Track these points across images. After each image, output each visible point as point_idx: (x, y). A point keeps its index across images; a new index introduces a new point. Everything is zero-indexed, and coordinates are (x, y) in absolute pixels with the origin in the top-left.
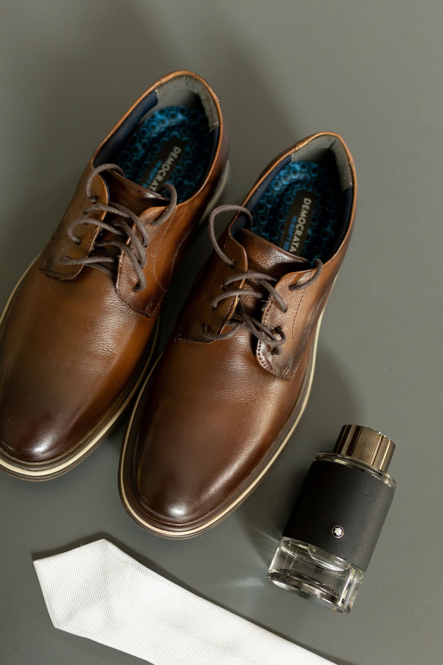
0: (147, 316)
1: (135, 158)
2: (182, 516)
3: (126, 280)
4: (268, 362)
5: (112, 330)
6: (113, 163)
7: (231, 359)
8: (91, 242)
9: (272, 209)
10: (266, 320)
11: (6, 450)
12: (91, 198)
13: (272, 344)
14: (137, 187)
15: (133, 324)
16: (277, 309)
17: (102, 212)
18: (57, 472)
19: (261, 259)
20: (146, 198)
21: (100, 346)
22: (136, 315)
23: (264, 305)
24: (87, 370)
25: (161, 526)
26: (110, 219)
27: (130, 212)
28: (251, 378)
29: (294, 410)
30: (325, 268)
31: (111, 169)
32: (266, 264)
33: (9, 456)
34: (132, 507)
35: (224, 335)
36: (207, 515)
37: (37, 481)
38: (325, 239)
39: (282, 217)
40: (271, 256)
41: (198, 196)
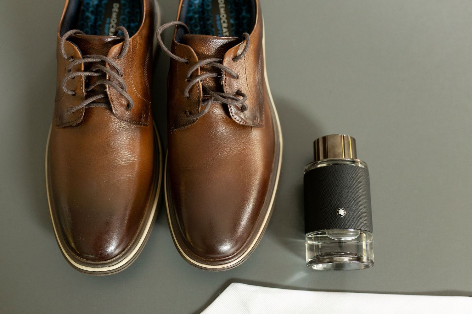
0: (144, 125)
1: (90, 24)
2: (230, 249)
3: (118, 105)
4: (242, 119)
5: (125, 145)
6: (74, 29)
7: (215, 128)
8: (82, 89)
9: (199, 17)
10: (227, 90)
11: (88, 259)
12: (68, 59)
13: (239, 105)
14: (97, 37)
15: (138, 136)
16: (231, 79)
17: (81, 64)
18: (131, 259)
19: (205, 49)
20: (107, 42)
21: (121, 159)
22: (137, 128)
23: (221, 80)
24: (120, 180)
25: (218, 263)
26: (88, 67)
27: (99, 55)
28: (235, 135)
29: (276, 145)
30: (252, 37)
31: (74, 34)
32: (210, 52)
33: (92, 262)
34: (192, 259)
35: (202, 111)
36: (247, 242)
37: (120, 271)
38: (245, 21)
39: (208, 20)
40: (211, 44)
41: (143, 27)
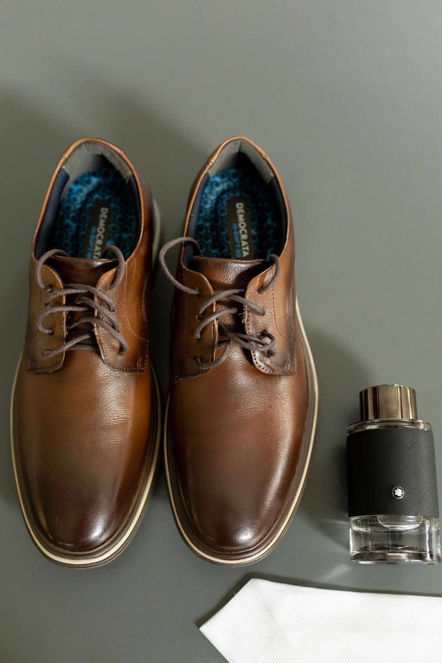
0: (141, 371)
1: (70, 234)
2: (251, 540)
3: (108, 348)
4: (268, 366)
5: (115, 398)
6: (52, 249)
7: (233, 378)
8: (63, 328)
9: (211, 226)
10: (250, 330)
11: (65, 548)
12: (46, 288)
13: (265, 349)
14: (82, 261)
15: (132, 384)
16: (256, 316)
17: (61, 297)
18: (120, 547)
19: (222, 277)
20: (95, 267)
21: (111, 416)
22: (131, 375)
23: (242, 318)
24: (109, 444)
25: (236, 557)
26: (71, 300)
27: (86, 286)
28: (258, 387)
29: (310, 398)
30: (282, 260)
31: (53, 255)
32: (227, 280)
33: (71, 553)
34: (201, 551)
35: (218, 360)
36: (273, 528)
37: (106, 563)
38: (270, 232)
39: (223, 229)
40: (229, 271)
41: (141, 244)
